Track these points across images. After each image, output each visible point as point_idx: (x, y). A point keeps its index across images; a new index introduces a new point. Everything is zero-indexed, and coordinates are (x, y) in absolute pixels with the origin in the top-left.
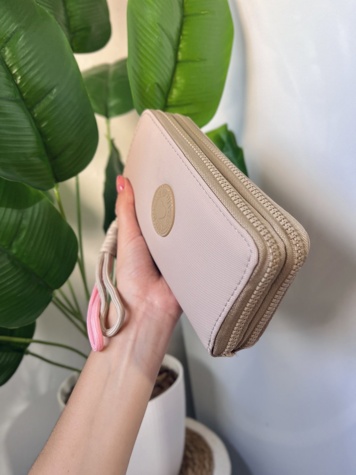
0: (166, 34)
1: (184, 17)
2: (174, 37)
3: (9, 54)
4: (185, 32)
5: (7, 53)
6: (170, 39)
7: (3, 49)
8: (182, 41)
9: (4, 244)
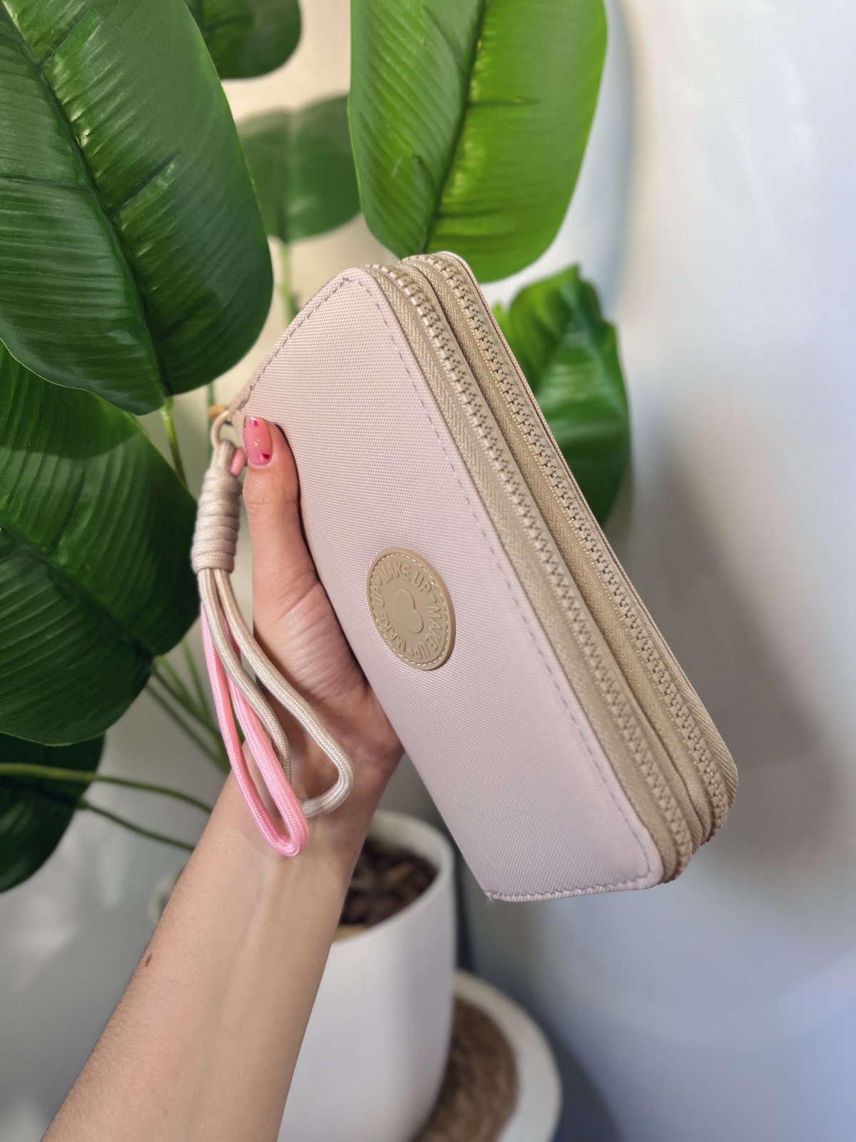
0: (444, 34)
2: (464, 43)
4: (488, 32)
6: (454, 47)
7: (50, 59)
8: (482, 54)
9: (38, 541)
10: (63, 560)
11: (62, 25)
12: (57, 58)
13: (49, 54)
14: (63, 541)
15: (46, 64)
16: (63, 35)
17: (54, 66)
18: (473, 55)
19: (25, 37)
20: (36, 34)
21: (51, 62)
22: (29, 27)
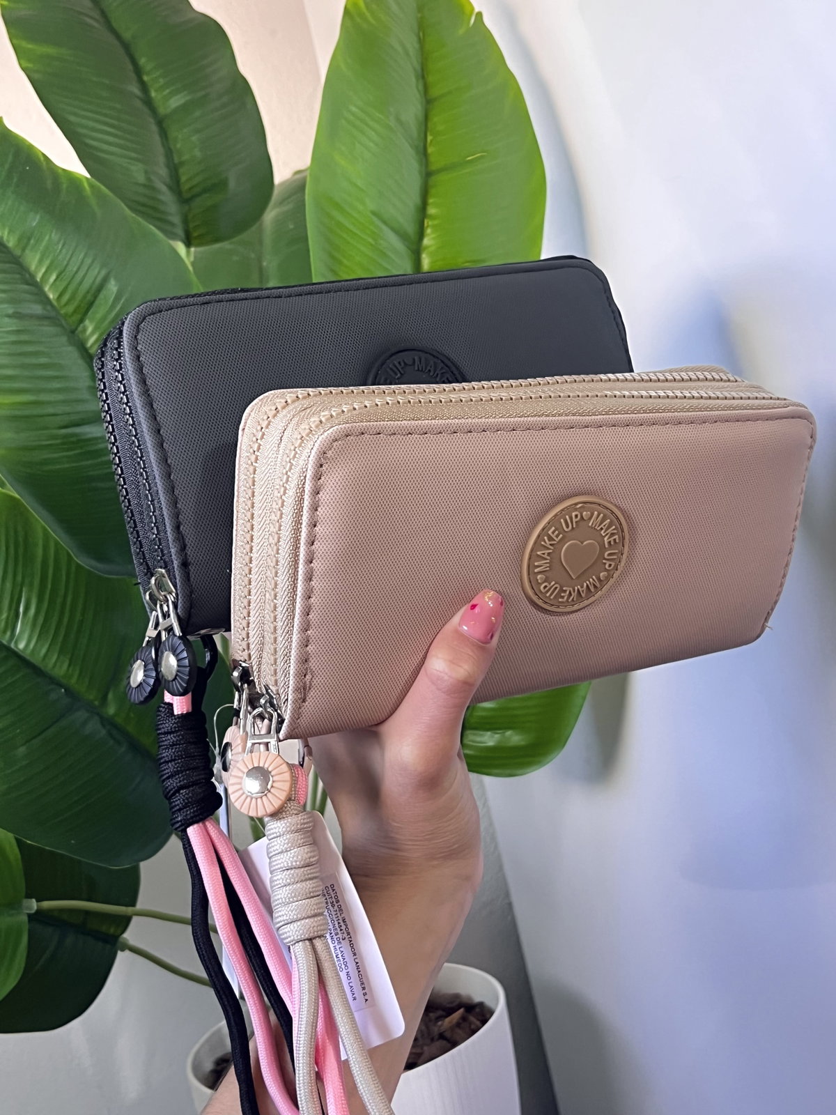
0: (393, 229)
1: (428, 175)
2: (411, 229)
3: (93, 333)
4: (431, 211)
5: (90, 330)
6: (402, 235)
7: (81, 325)
8: (429, 231)
9: (91, 697)
10: (111, 710)
11: (89, 297)
12: (87, 322)
13: (82, 321)
14: (110, 696)
15: (80, 329)
16: (91, 304)
17: (85, 330)
18: (421, 234)
19: (62, 312)
20: (71, 309)
21: (84, 326)
22: (67, 304)
